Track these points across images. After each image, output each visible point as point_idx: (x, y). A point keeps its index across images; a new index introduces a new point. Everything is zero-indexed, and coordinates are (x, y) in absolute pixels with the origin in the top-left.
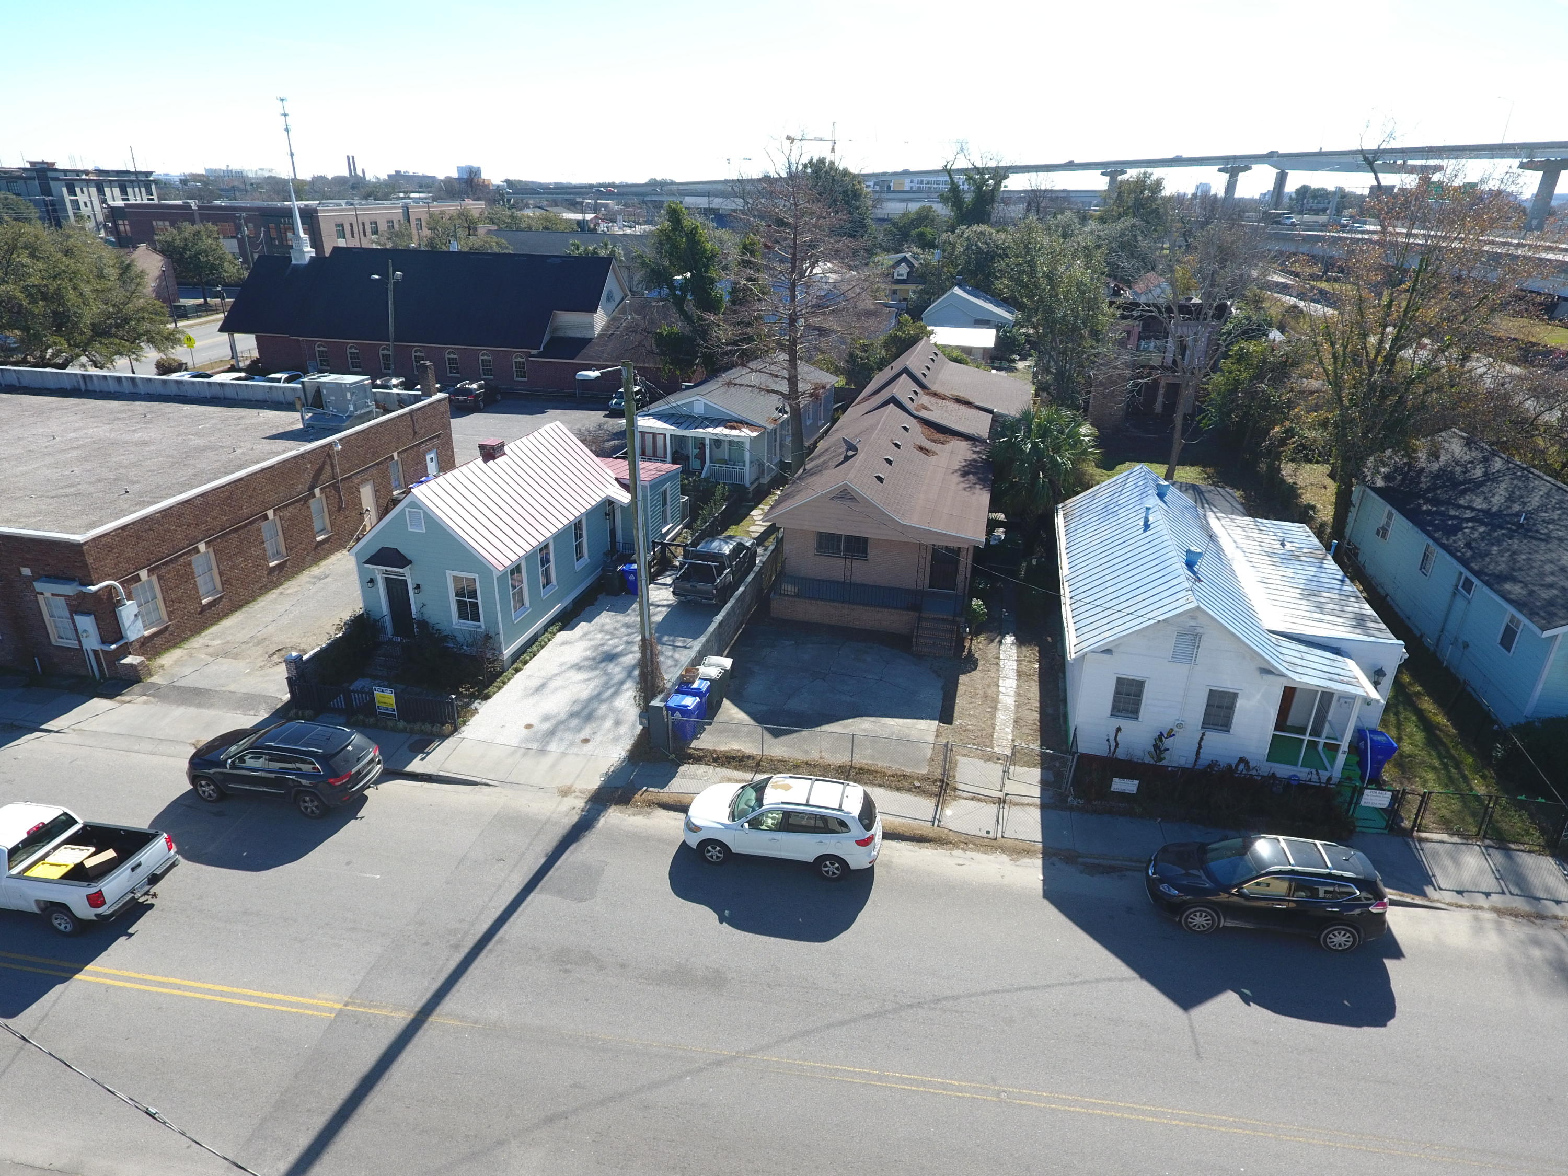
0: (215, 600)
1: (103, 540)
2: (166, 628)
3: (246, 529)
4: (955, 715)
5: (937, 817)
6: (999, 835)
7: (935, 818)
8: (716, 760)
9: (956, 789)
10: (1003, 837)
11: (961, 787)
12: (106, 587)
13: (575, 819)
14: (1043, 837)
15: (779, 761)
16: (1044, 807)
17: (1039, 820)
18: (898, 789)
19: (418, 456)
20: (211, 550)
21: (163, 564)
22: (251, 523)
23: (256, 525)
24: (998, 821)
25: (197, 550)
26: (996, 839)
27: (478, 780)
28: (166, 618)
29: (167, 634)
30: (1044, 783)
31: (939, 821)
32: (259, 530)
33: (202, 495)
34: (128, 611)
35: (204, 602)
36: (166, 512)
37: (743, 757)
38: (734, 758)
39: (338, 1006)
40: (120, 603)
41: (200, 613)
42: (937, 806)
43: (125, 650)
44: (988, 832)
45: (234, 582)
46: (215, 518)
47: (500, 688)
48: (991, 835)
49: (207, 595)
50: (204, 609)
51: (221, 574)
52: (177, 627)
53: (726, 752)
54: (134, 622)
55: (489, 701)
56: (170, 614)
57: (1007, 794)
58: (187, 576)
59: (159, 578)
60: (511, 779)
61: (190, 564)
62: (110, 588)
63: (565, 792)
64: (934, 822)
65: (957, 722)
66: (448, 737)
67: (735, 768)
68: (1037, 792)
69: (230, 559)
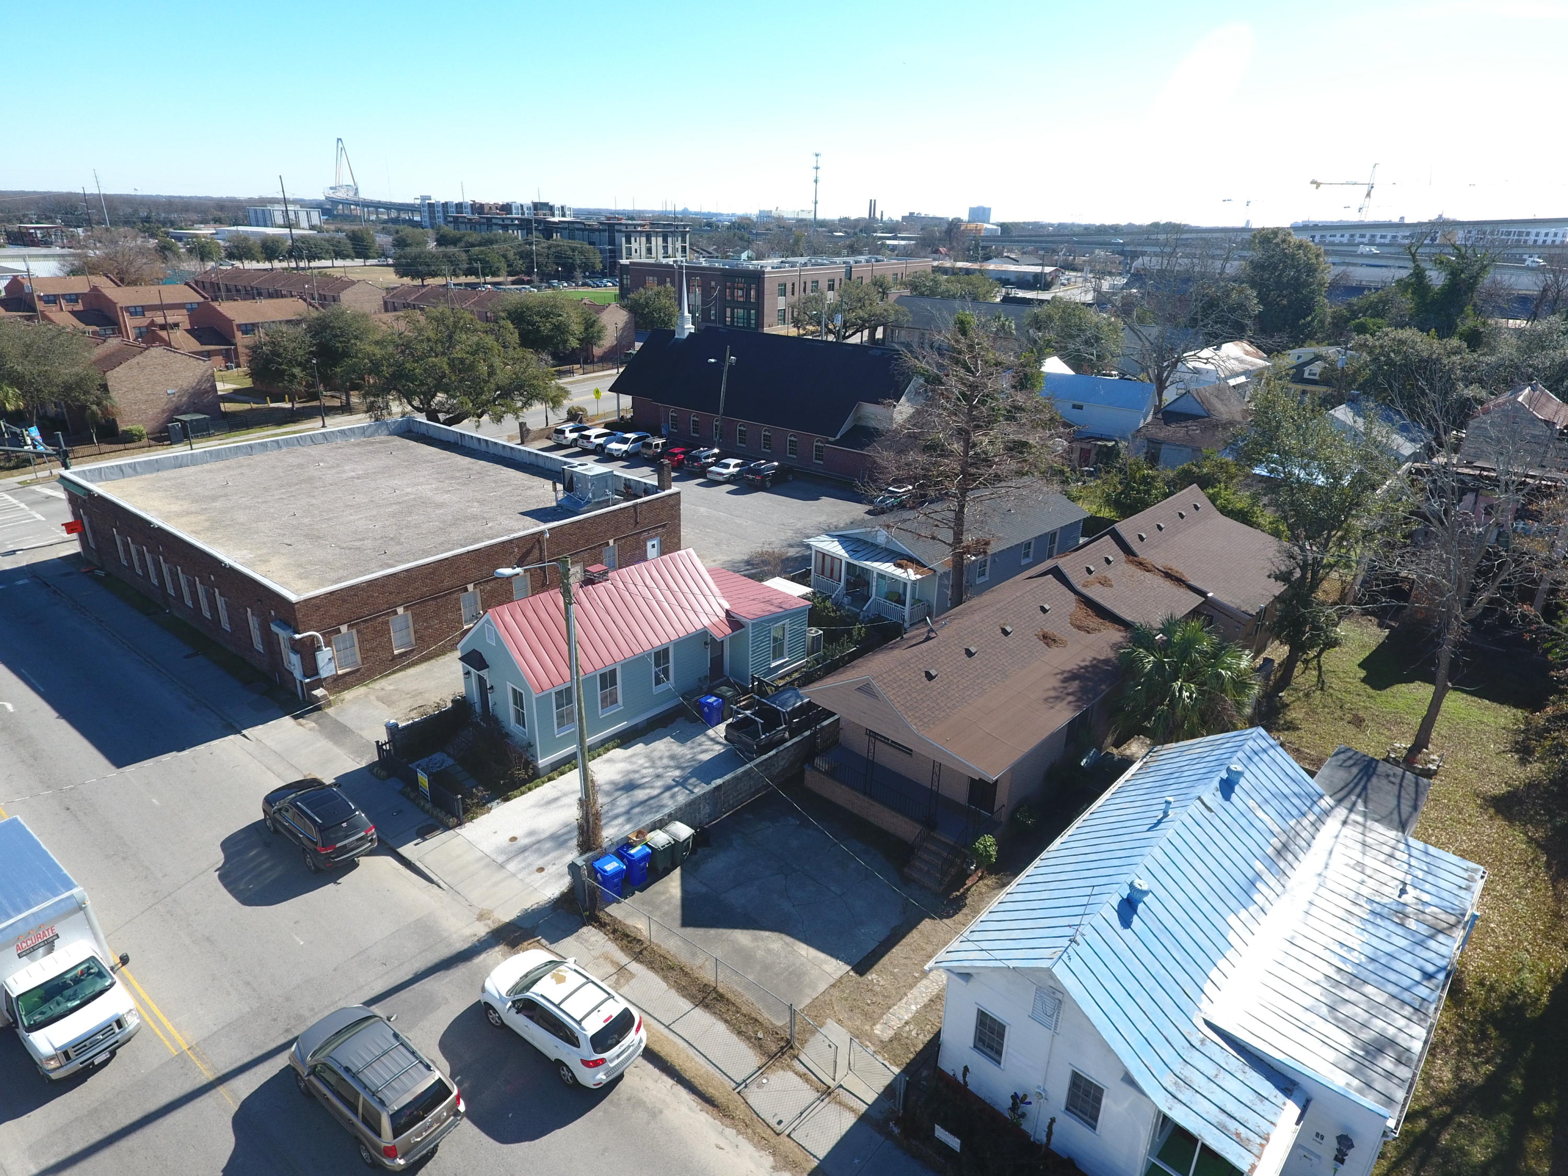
0: (406, 652)
1: (313, 601)
2: (358, 670)
3: (445, 599)
4: (876, 967)
5: (748, 1082)
6: (787, 1132)
7: (745, 1081)
8: (614, 931)
9: (796, 1057)
10: (789, 1136)
11: (802, 1057)
12: (310, 636)
13: (466, 946)
14: (826, 1157)
15: (660, 956)
16: (864, 1119)
17: (843, 1133)
18: (740, 1033)
19: (638, 543)
20: (409, 613)
21: (363, 621)
22: (450, 594)
23: (455, 596)
24: (802, 1113)
25: (395, 613)
26: (778, 1134)
27: (435, 878)
28: (360, 661)
29: (358, 674)
30: (889, 1092)
31: (746, 1087)
32: (458, 599)
33: (407, 571)
34: (324, 656)
35: (396, 652)
36: (371, 583)
37: (635, 939)
38: (628, 936)
39: (185, 1047)
40: (319, 648)
41: (391, 660)
42: (760, 1068)
43: (319, 684)
44: (780, 1122)
45: (427, 639)
46: (416, 589)
47: (523, 793)
48: (778, 1128)
49: (398, 647)
50: (394, 658)
51: (416, 632)
52: (368, 669)
53: (628, 926)
54: (328, 663)
55: (508, 803)
56: (363, 659)
57: (841, 1086)
58: (384, 631)
59: (358, 632)
60: (458, 888)
61: (387, 623)
62: (313, 637)
63: (481, 917)
64: (739, 1085)
65: (872, 976)
66: (450, 829)
67: (622, 949)
68: (871, 1098)
69: (426, 621)
